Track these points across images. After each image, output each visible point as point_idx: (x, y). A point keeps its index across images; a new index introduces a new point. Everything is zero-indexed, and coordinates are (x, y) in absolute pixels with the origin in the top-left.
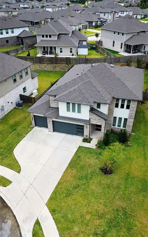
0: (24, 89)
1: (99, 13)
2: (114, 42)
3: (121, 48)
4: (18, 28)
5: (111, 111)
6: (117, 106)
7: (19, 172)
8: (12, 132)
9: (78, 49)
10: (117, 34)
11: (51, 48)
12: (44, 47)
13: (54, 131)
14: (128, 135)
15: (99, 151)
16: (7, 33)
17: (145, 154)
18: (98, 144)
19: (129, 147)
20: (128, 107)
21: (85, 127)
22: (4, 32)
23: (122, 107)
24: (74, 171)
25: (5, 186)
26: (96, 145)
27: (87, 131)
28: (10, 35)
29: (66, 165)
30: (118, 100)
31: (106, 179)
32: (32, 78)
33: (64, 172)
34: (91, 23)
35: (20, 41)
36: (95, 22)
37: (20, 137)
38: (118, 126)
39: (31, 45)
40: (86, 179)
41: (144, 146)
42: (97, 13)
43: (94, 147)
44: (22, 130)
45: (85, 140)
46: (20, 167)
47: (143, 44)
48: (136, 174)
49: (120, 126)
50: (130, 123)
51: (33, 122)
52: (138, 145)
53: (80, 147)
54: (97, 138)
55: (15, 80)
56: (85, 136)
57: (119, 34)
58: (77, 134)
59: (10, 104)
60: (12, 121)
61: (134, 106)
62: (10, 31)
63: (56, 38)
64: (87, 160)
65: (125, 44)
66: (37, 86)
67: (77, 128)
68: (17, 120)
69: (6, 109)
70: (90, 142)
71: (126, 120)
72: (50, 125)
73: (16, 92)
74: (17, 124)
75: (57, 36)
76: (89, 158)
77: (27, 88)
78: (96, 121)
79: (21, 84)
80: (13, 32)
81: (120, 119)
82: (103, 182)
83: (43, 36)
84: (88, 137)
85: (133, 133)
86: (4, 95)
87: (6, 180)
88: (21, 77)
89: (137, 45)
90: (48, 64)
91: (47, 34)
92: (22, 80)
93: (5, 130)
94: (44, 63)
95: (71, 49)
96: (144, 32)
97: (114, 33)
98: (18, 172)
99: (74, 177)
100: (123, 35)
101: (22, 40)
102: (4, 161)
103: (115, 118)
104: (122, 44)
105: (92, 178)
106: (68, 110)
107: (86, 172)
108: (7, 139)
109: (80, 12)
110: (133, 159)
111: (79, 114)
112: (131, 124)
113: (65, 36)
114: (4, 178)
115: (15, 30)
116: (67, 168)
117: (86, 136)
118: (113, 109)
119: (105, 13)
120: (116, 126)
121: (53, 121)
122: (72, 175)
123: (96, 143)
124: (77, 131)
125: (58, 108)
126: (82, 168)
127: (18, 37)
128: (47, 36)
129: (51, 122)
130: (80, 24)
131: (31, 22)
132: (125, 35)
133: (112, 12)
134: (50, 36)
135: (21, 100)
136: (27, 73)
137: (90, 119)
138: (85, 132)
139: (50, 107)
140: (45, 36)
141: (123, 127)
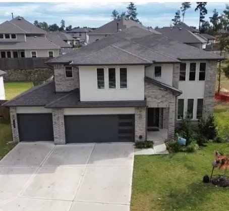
6: (183, 77)
13: (67, 142)
20: (202, 77)
21: (136, 117)
27: (140, 127)
45: (140, 146)
51: (16, 133)
56: (137, 139)
61: (212, 72)
67: (121, 124)
72: (59, 128)
75: (25, 36)
78: (159, 100)
81: (191, 101)
83: (1, 37)
95: (51, 53)
103: (182, 101)
106: (101, 85)
111: (124, 90)
117: (141, 137)
121: (65, 117)
124: (121, 132)
128: (7, 36)
129: (62, 121)
134: (14, 36)
137: (145, 99)
138: (137, 129)
139: (55, 92)
140: (10, 36)
141: (198, 117)
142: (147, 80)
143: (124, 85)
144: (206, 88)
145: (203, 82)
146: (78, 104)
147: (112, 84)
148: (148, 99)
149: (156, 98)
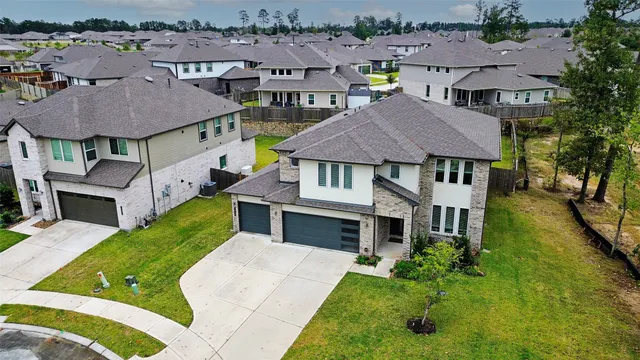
0: (223, 160)
1: (394, 48)
2: (428, 87)
3: (446, 97)
4: (222, 62)
5: (426, 190)
6: (440, 177)
7: (187, 325)
8: (182, 242)
9: (350, 98)
10: (433, 70)
11: (289, 95)
12: (275, 95)
13: (284, 241)
14: (473, 253)
15: (399, 282)
16: (198, 70)
17: (520, 293)
18: (396, 267)
19: (478, 278)
20: (468, 180)
21: (362, 225)
22: (192, 67)
23: (453, 179)
24: (333, 325)
25: (146, 356)
26: (391, 271)
27: (367, 236)
28: (204, 73)
29: (313, 312)
30: (441, 161)
31: (417, 345)
32: (243, 140)
33: (307, 327)
34: (377, 63)
35: (224, 86)
36: (387, 61)
37: (200, 251)
38: (446, 230)
39: (246, 93)
40: (365, 343)
41: (516, 277)
42: (390, 48)
43: (387, 275)
44: (206, 238)
45: (361, 261)
46: (192, 313)
47: (496, 89)
48: (502, 335)
49: (450, 231)
50: (476, 220)
51: (236, 222)
52: (501, 274)
53: (348, 273)
54: (393, 258)
55: (203, 136)
56: (362, 251)
57: (438, 71)
58: (342, 248)
59: (186, 184)
60: (184, 222)
61: (481, 175)
62: (204, 67)
63: (300, 76)
64: (368, 301)
65: (454, 90)
66: (253, 159)
67: (344, 230)
68: (197, 220)
69: (174, 195)
70: (374, 264)
71: (464, 212)
72: (276, 224)
73: (204, 162)
74: (196, 228)
75: (304, 72)
76: (372, 297)
77: (228, 158)
78: (390, 208)
79: (216, 146)
80: (210, 69)
81: (450, 210)
82: (409, 351)
83: (274, 72)
84: (370, 254)
85: (484, 250)
86: (174, 163)
87: (152, 340)
88: (218, 131)
89: (482, 91)
90: (281, 122)
91: (281, 68)
92: (219, 138)
93: (165, 238)
94: (271, 121)
95: (333, 97)
96: (495, 67)
97: (429, 70)
98: (184, 325)
99: (332, 337)
100: (448, 71)
101: (228, 86)
102: (152, 300)
103: (437, 209)
104: (447, 89)
105: (379, 341)
106: (322, 182)
107: (365, 327)
108: (168, 257)
109: (354, 47)
110: (490, 303)
111: (347, 191)
112: (479, 224)
113: (322, 72)
114: (146, 336)
115: (215, 66)
116: (314, 318)
117: (366, 250)
118: (431, 184)
119: (407, 46)
120: (442, 231)
121: (284, 213)
122: (327, 333)
123: (392, 267)
124: (344, 238)
125: (298, 182)
126: (355, 318)
127: (220, 79)
128: (281, 72)
129: (280, 216)
130: (354, 64)
131: (251, 62)
132: (452, 72)
133: (423, 45)
134: (289, 72)
135: (213, 179)
136: (232, 126)
137: (374, 204)
138: (362, 239)
139: (280, 182)
140: (278, 72)
141: (460, 232)
142: (379, 181)
143: (348, 185)
144: (473, 196)
145: (468, 188)
146: (296, 200)
147: (335, 183)
148: (377, 205)
149: (386, 205)
